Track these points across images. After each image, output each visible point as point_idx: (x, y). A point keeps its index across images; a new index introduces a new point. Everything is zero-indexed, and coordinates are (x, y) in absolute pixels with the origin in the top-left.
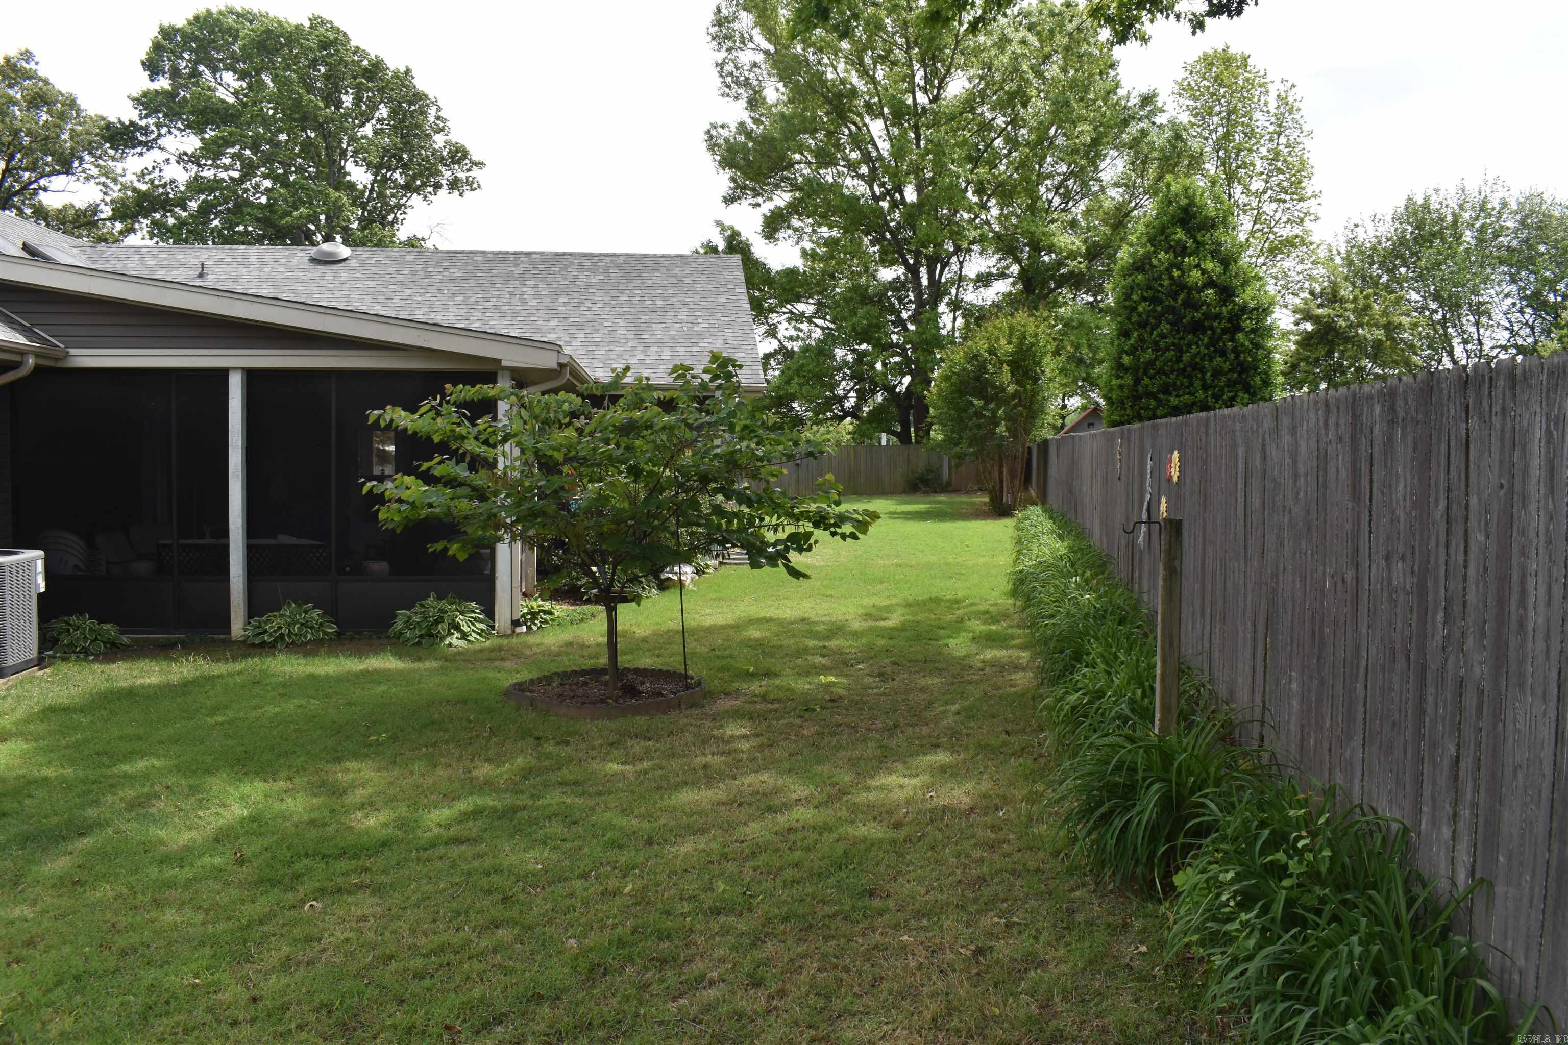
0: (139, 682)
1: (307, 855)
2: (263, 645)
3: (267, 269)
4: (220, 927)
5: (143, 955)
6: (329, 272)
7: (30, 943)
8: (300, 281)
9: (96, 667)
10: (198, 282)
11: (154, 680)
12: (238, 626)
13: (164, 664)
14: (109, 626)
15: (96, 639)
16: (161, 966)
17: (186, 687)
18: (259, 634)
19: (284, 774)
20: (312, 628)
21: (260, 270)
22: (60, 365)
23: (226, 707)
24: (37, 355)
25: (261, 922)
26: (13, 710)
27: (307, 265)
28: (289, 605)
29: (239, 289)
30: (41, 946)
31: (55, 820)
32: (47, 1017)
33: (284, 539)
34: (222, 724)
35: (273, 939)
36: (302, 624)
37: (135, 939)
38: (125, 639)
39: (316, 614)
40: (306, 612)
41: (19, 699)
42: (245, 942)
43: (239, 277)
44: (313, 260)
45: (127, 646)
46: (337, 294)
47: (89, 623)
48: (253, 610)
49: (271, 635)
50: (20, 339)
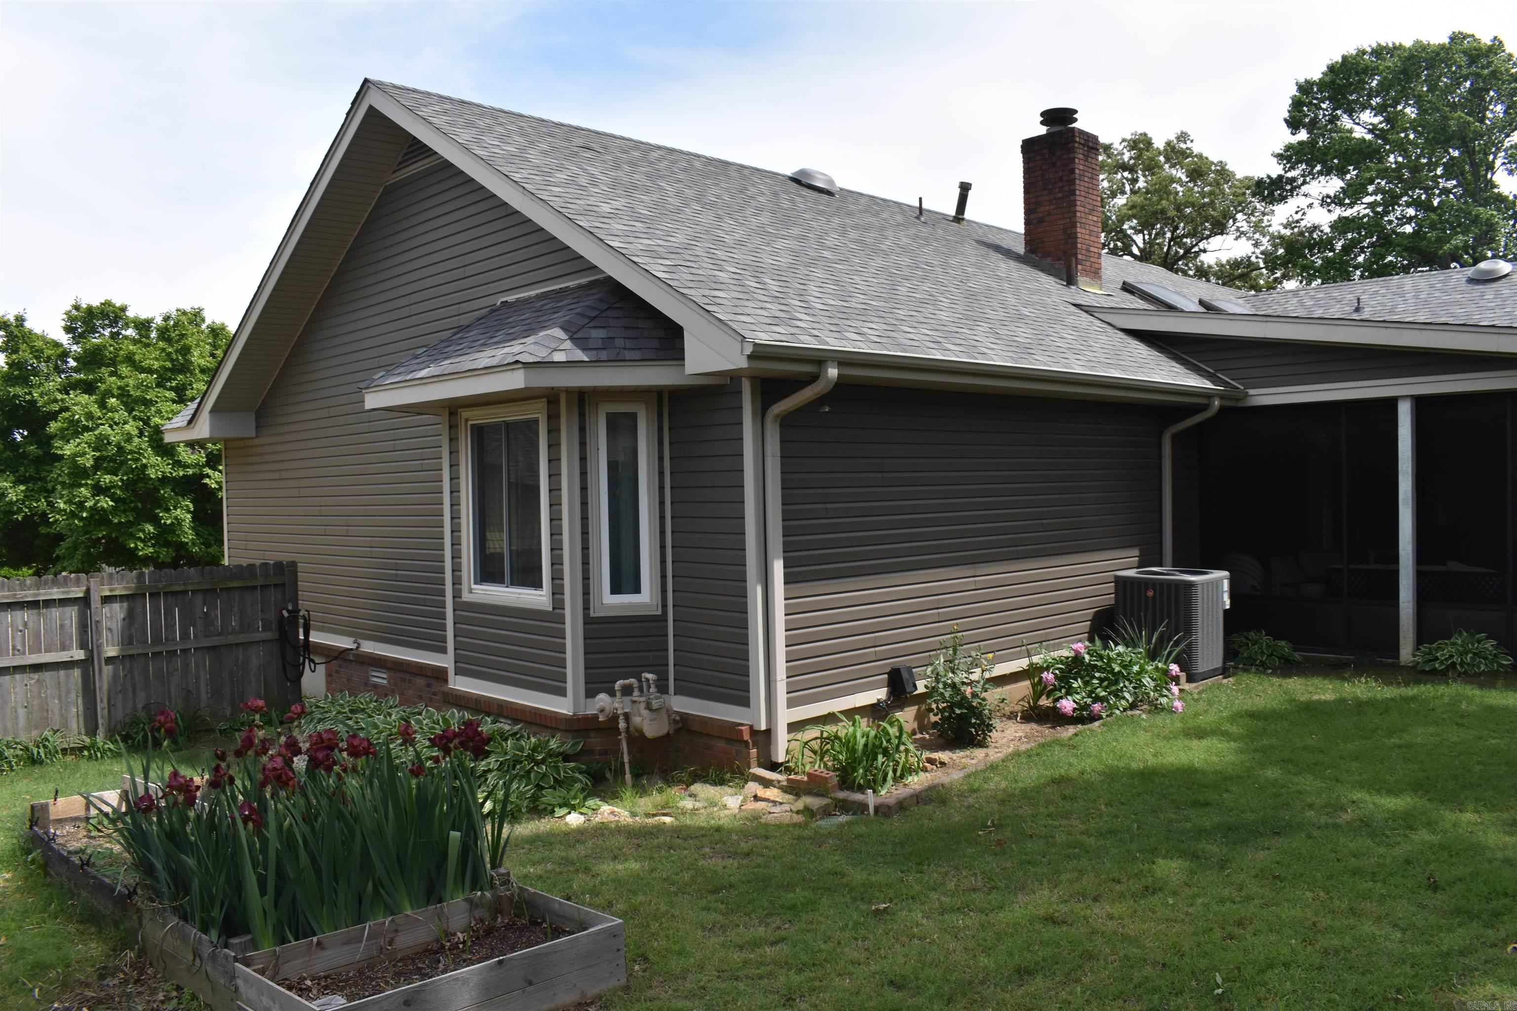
0: (1316, 697)
1: (1506, 895)
2: (1434, 672)
3: (1423, 296)
4: (1417, 950)
5: (1345, 959)
6: (1489, 291)
7: (1240, 924)
8: (1457, 303)
9: (1275, 680)
10: (1355, 316)
11: (1329, 696)
12: (1406, 652)
13: (1337, 683)
14: (1282, 643)
15: (1272, 655)
16: (1363, 974)
17: (1360, 706)
18: (1430, 661)
19: (1471, 807)
20: (1485, 658)
21: (1416, 297)
22: (1240, 404)
23: (1402, 731)
24: (1222, 396)
25: (1462, 953)
26: (1206, 712)
27: (1464, 286)
28: (1460, 634)
29: (1395, 318)
30: (1250, 928)
31: (1250, 816)
32: (1261, 995)
33: (1455, 566)
34: (1399, 747)
35: (1477, 973)
36: (1475, 654)
37: (1335, 942)
38: (1297, 656)
39: (1490, 644)
40: (1479, 642)
41: (1210, 703)
42: (1447, 970)
43: (1395, 307)
44: (1471, 281)
45: (1301, 663)
46: (1499, 312)
47: (1266, 639)
48: (1422, 636)
49: (1442, 663)
50: (1209, 385)
